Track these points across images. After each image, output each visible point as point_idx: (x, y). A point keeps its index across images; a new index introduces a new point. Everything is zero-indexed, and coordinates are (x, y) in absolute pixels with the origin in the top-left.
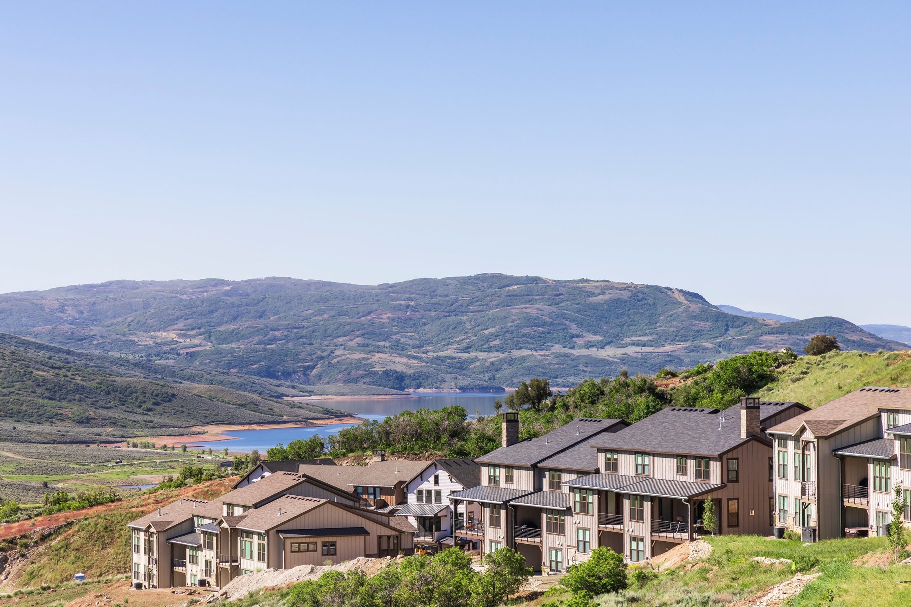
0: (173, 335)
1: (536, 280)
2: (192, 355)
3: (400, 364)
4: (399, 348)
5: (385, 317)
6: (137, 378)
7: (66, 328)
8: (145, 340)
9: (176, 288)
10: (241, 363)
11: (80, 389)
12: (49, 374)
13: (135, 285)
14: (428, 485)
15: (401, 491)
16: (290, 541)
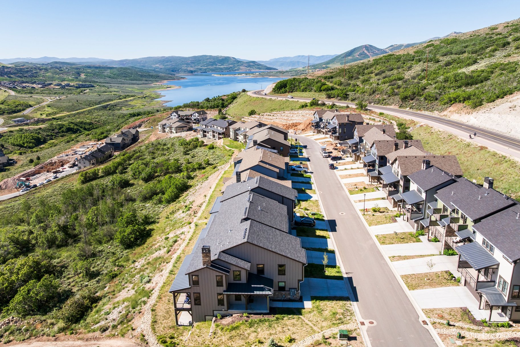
0: (158, 65)
1: (211, 56)
2: (161, 68)
3: (192, 69)
4: (191, 67)
5: (189, 62)
6: (154, 74)
7: (142, 64)
8: (154, 66)
9: (158, 58)
10: (169, 69)
11: (145, 76)
12: (140, 73)
13: (152, 57)
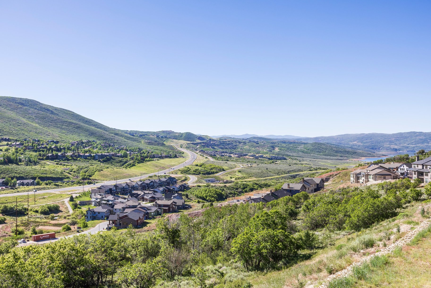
0: (356, 143)
1: (421, 132)
2: (359, 146)
3: (396, 147)
4: (396, 144)
5: (393, 139)
6: (350, 150)
7: (338, 142)
8: (351, 143)
9: (356, 135)
10: (368, 147)
11: (340, 151)
12: (335, 149)
13: (349, 135)
14: (402, 167)
15: (397, 169)
16: (378, 176)
